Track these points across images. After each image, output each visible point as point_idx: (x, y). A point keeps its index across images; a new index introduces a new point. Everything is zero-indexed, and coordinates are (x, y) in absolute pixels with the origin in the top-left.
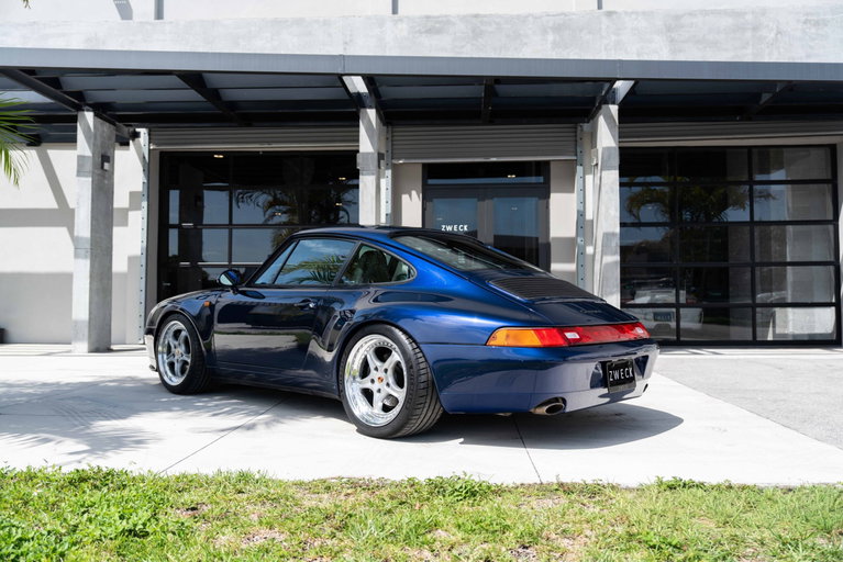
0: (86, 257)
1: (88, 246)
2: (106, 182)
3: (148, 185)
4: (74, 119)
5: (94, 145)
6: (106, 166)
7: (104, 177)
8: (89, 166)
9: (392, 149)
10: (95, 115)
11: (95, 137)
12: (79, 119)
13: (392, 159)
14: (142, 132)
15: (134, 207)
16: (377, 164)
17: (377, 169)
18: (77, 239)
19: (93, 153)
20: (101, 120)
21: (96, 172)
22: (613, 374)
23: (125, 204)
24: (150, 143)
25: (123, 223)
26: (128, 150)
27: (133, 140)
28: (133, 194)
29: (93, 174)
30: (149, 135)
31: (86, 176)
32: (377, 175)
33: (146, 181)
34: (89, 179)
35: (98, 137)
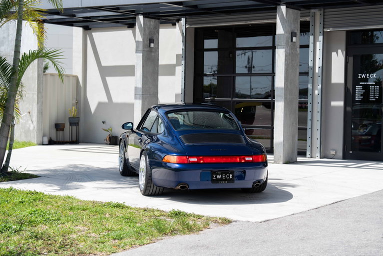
0: (140, 99)
1: (141, 93)
2: (153, 54)
3: (185, 50)
4: (135, 18)
5: (144, 34)
6: (152, 45)
7: (151, 52)
8: (141, 47)
9: (324, 21)
10: (144, 17)
11: (145, 30)
12: (137, 20)
13: (324, 28)
14: (182, 19)
15: (178, 64)
16: (290, 40)
17: (290, 43)
18: (136, 88)
19: (143, 40)
20: (149, 19)
21: (145, 49)
22: (216, 176)
23: (174, 62)
24: (186, 24)
25: (173, 74)
26: (176, 28)
27: (178, 22)
28: (177, 56)
29: (143, 52)
30: (186, 19)
31: (140, 53)
32: (289, 47)
33: (184, 48)
34: (141, 55)
35: (147, 29)
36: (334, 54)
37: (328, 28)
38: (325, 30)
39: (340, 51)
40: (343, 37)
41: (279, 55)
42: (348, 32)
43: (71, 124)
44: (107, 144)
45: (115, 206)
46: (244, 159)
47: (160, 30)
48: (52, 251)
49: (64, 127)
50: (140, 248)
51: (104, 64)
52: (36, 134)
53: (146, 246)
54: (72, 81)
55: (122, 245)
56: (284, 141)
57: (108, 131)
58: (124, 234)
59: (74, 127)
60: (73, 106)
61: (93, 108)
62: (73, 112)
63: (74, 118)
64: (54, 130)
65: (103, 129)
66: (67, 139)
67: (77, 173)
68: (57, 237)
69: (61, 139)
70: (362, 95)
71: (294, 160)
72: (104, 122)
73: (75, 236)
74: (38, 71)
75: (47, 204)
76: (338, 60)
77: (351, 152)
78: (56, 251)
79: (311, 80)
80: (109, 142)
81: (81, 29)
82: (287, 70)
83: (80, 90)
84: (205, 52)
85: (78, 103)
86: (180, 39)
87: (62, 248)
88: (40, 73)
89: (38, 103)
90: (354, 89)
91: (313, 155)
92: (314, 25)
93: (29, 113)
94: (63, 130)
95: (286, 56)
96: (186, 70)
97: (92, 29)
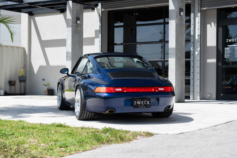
0: (70, 60)
1: (71, 56)
2: (79, 28)
3: (102, 27)
4: (65, 4)
5: (72, 14)
6: (78, 22)
7: (78, 27)
8: (70, 23)
9: (201, 3)
10: (72, 2)
11: (73, 11)
12: (67, 4)
13: (201, 7)
14: (99, 4)
15: (97, 37)
16: (179, 14)
17: (179, 16)
18: (67, 53)
19: (72, 18)
20: (76, 3)
21: (74, 25)
22: (137, 102)
23: (93, 36)
24: (102, 8)
25: (93, 44)
26: (94, 12)
27: (96, 7)
28: (96, 31)
29: (72, 26)
30: (102, 5)
31: (70, 27)
32: (178, 19)
33: (100, 25)
34: (71, 28)
35: (75, 11)
36: (208, 26)
37: (204, 7)
38: (202, 9)
39: (213, 23)
40: (215, 14)
41: (171, 25)
42: (218, 10)
43: (20, 81)
44: (46, 95)
45: (58, 126)
46: (158, 89)
47: (84, 13)
48: (8, 156)
49: (15, 83)
50: (83, 153)
51: (43, 38)
53: (88, 151)
54: (21, 51)
55: (69, 151)
56: (176, 86)
57: (47, 86)
58: (68, 143)
59: (23, 83)
60: (21, 68)
61: (36, 70)
62: (22, 73)
63: (22, 77)
64: (8, 86)
65: (44, 85)
66: (18, 92)
67: (26, 109)
68: (12, 146)
69: (13, 92)
70: (229, 54)
71: (183, 100)
72: (43, 80)
73: (27, 146)
75: (3, 126)
76: (212, 30)
77: (222, 95)
78: (11, 156)
79: (192, 44)
80: (47, 93)
81: (27, 15)
82: (177, 36)
83: (26, 57)
84: (115, 28)
85: (25, 67)
86: (98, 19)
87: (16, 154)
90: (223, 50)
91: (195, 98)
92: (194, 6)
94: (14, 85)
95: (176, 25)
96: (102, 41)
97: (35, 15)
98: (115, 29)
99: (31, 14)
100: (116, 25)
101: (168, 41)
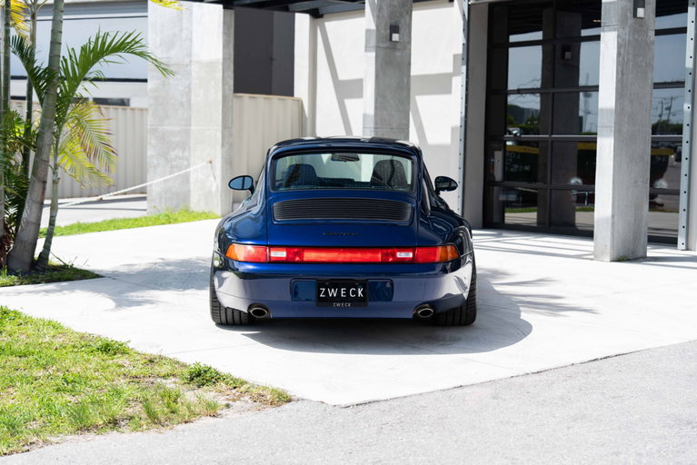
1: (372, 125)
2: (398, 54)
3: (467, 46)
5: (378, 17)
6: (396, 37)
7: (393, 49)
8: (373, 42)
11: (380, 9)
15: (456, 73)
16: (630, 15)
17: (631, 21)
18: (365, 116)
19: (377, 26)
21: (382, 45)
22: (326, 291)
23: (450, 69)
25: (447, 90)
26: (453, 6)
28: (455, 56)
29: (378, 48)
31: (372, 51)
32: (627, 30)
33: (465, 42)
34: (373, 54)
35: (385, 7)
41: (607, 46)
46: (394, 255)
47: (414, 13)
52: (219, 199)
54: (292, 109)
56: (613, 216)
71: (640, 254)
74: (224, 90)
79: (689, 96)
81: (306, 17)
83: (304, 123)
86: (459, 25)
88: (227, 93)
89: (223, 145)
93: (211, 162)
95: (619, 47)
96: (470, 83)
97: (325, 16)
98: (511, 50)
99: (316, 14)
100: (513, 38)
101: (598, 86)
